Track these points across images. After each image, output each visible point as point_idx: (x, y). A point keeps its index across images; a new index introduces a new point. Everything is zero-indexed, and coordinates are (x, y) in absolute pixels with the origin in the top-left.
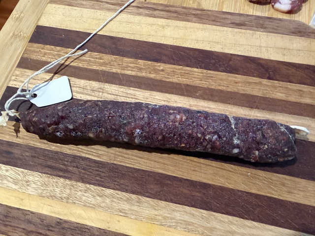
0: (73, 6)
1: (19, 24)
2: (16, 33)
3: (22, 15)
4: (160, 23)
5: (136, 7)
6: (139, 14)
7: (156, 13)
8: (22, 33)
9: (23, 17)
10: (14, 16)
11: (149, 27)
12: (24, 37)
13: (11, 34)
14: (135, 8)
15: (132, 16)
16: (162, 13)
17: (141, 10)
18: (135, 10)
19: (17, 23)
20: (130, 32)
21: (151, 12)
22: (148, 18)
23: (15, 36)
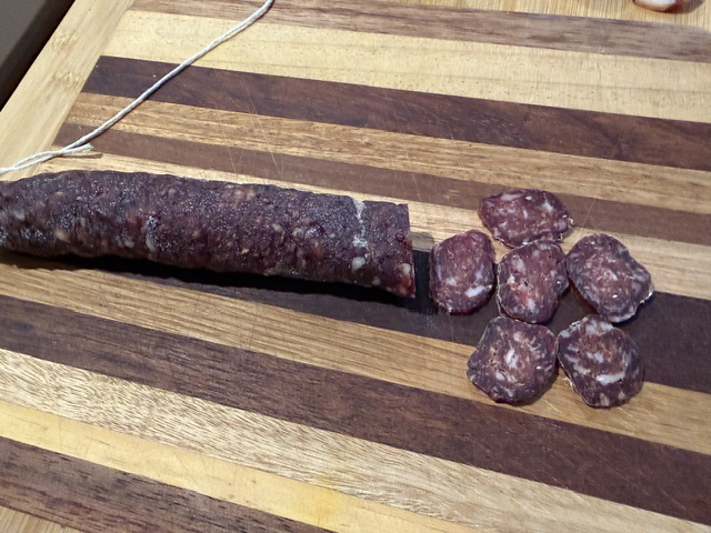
0: (178, 13)
1: (67, 57)
2: (60, 75)
3: (74, 38)
4: (366, 43)
5: (314, 9)
6: (322, 25)
7: (360, 20)
8: (71, 75)
9: (75, 43)
10: (57, 41)
11: (343, 51)
12: (76, 83)
13: (49, 77)
14: (314, 13)
15: (306, 30)
16: (372, 20)
17: (326, 16)
18: (313, 17)
19: (63, 55)
20: (299, 64)
21: (348, 20)
22: (340, 31)
23: (56, 82)
